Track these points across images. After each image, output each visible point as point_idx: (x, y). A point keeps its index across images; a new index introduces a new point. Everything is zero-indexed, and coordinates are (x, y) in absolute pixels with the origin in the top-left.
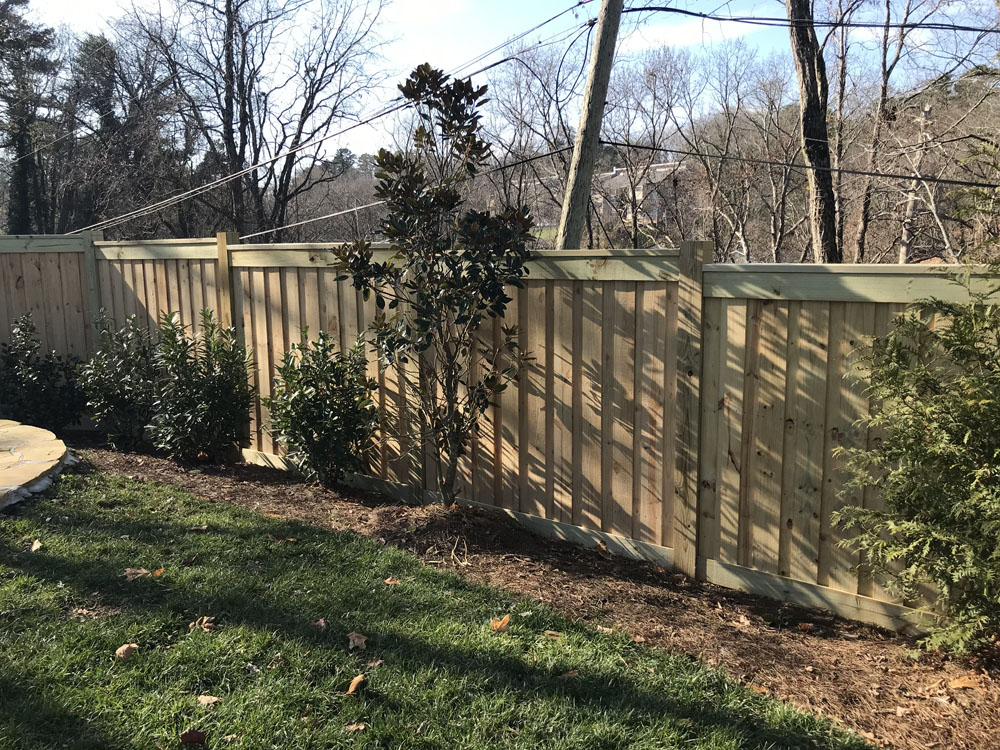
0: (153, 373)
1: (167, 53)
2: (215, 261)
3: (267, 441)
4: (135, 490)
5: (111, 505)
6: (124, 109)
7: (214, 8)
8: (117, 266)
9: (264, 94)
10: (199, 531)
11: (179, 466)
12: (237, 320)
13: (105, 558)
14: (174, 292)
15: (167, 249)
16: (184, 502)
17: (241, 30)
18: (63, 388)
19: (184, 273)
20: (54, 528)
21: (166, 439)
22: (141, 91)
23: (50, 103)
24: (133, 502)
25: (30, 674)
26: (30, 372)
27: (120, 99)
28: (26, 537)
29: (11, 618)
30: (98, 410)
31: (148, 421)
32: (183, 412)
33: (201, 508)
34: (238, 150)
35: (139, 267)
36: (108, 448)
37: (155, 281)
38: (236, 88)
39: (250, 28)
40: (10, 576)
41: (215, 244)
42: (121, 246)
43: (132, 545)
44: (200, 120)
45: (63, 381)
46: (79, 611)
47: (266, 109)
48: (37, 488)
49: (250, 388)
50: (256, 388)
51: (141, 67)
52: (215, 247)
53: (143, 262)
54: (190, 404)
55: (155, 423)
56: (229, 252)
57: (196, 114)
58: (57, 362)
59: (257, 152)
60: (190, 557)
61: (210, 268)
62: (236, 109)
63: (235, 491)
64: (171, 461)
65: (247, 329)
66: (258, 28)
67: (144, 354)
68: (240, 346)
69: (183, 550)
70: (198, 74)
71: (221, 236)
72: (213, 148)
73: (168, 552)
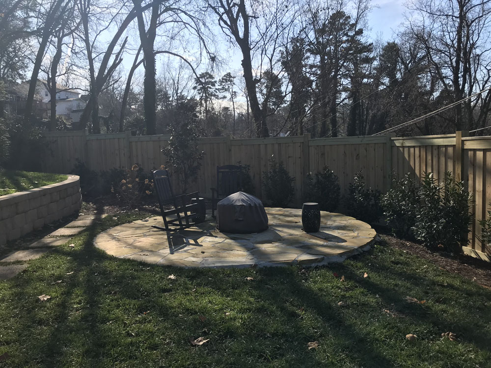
0: (417, 201)
1: (425, 44)
2: (454, 146)
3: (478, 244)
4: (408, 258)
5: (397, 263)
6: (401, 74)
7: (453, 16)
8: (401, 149)
9: (478, 55)
10: (443, 286)
11: (428, 250)
12: (464, 177)
13: (397, 289)
14: (429, 162)
15: (427, 140)
16: (433, 269)
17: (467, 24)
18: (372, 205)
19: (435, 152)
20: (373, 269)
21: (422, 235)
22: (410, 64)
23: (368, 77)
24: (407, 264)
25: (368, 334)
26: (360, 197)
27: (400, 70)
28: (361, 271)
29: (358, 306)
30: (389, 216)
31: (413, 225)
32: (432, 222)
33: (442, 274)
34: (461, 87)
35: (412, 150)
36: (392, 236)
37: (420, 156)
38: (462, 55)
39: (472, 22)
40: (357, 287)
41: (454, 137)
42: (404, 140)
43: (408, 285)
44: (440, 74)
45: (372, 202)
46: (386, 311)
47: (478, 64)
48: (365, 249)
49: (469, 214)
50: (474, 214)
51: (411, 53)
52: (455, 139)
53: (414, 147)
54: (436, 219)
55: (417, 226)
56: (463, 141)
57: (438, 72)
58: (371, 193)
59: (471, 87)
60: (439, 298)
61: (450, 150)
62: (461, 65)
63: (460, 268)
64: (424, 247)
65: (470, 182)
66: (477, 21)
67: (413, 192)
68: (466, 191)
69: (435, 293)
70: (441, 51)
71: (459, 133)
72: (446, 88)
73: (427, 293)
